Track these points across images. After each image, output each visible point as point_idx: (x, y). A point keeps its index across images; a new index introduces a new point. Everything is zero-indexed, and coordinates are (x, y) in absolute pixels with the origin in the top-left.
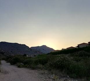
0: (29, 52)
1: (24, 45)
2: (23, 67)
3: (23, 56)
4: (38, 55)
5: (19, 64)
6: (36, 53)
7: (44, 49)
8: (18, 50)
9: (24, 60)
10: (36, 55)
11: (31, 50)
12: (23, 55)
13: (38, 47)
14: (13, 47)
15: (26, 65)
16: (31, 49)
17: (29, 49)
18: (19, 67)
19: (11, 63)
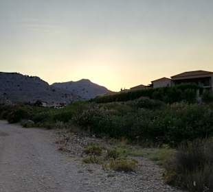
0: (49, 95)
1: (37, 78)
2: (33, 126)
3: (35, 105)
4: (70, 102)
5: (24, 121)
6: (66, 97)
7: (83, 90)
8: (21, 90)
9: (33, 115)
10: (65, 102)
11: (54, 90)
12: (35, 102)
13: (71, 83)
14: (8, 82)
15: (39, 123)
16: (53, 88)
17: (47, 89)
18: (25, 126)
19: (9, 121)
